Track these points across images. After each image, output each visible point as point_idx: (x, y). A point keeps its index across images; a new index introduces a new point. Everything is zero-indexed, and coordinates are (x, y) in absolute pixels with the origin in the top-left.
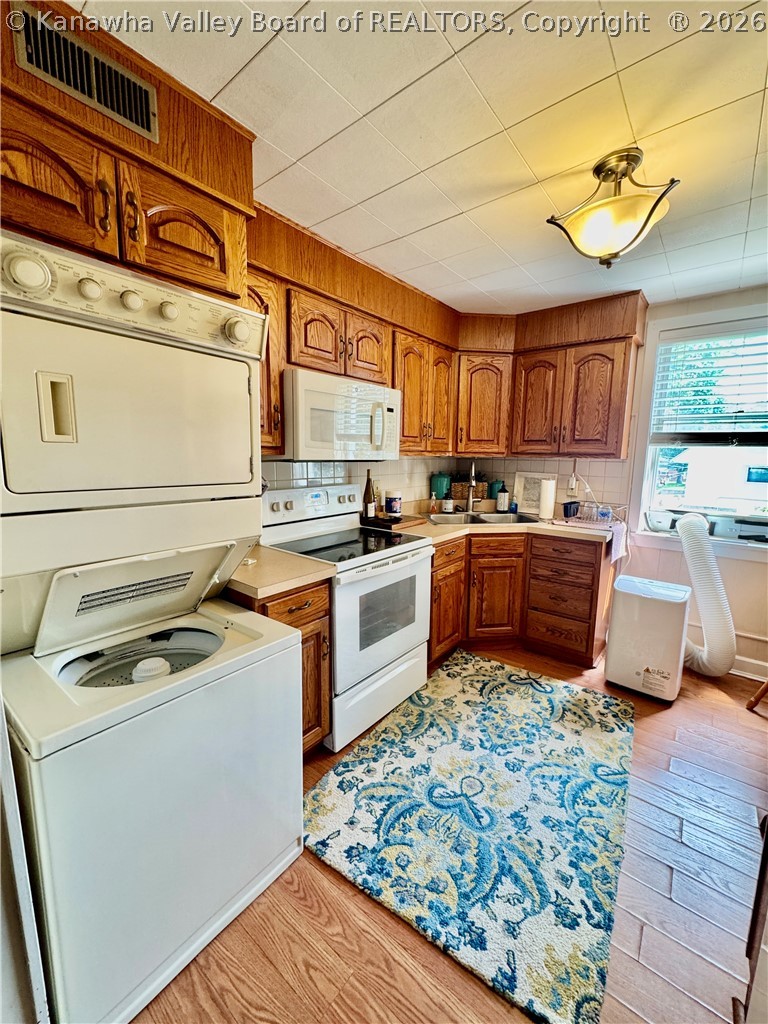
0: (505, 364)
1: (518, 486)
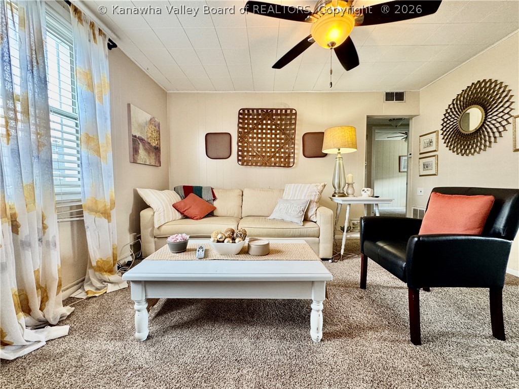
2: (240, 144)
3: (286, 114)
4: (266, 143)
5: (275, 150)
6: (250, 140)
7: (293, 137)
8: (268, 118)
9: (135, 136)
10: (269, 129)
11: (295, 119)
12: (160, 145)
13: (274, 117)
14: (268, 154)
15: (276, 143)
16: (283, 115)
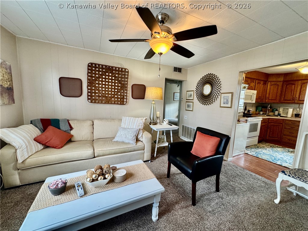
0: (280, 84)
1: (281, 110)
2: (89, 88)
3: (122, 71)
4: (108, 88)
5: (114, 93)
6: (97, 85)
7: (126, 86)
8: (110, 71)
10: (110, 79)
11: (128, 75)
12: (12, 86)
13: (114, 72)
14: (110, 96)
15: (115, 89)
16: (120, 71)
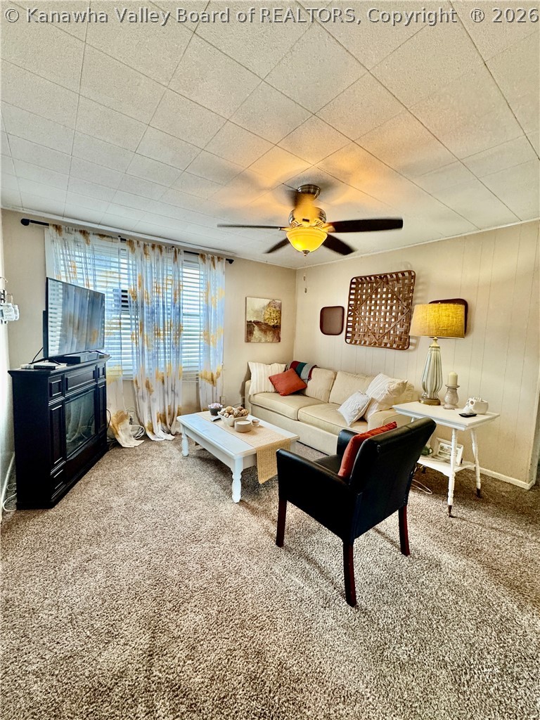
3: (404, 278)
4: (379, 317)
5: (390, 326)
6: (362, 314)
9: (251, 322)
10: (384, 299)
12: (280, 323)
13: (390, 283)
15: (390, 317)
16: (401, 279)
